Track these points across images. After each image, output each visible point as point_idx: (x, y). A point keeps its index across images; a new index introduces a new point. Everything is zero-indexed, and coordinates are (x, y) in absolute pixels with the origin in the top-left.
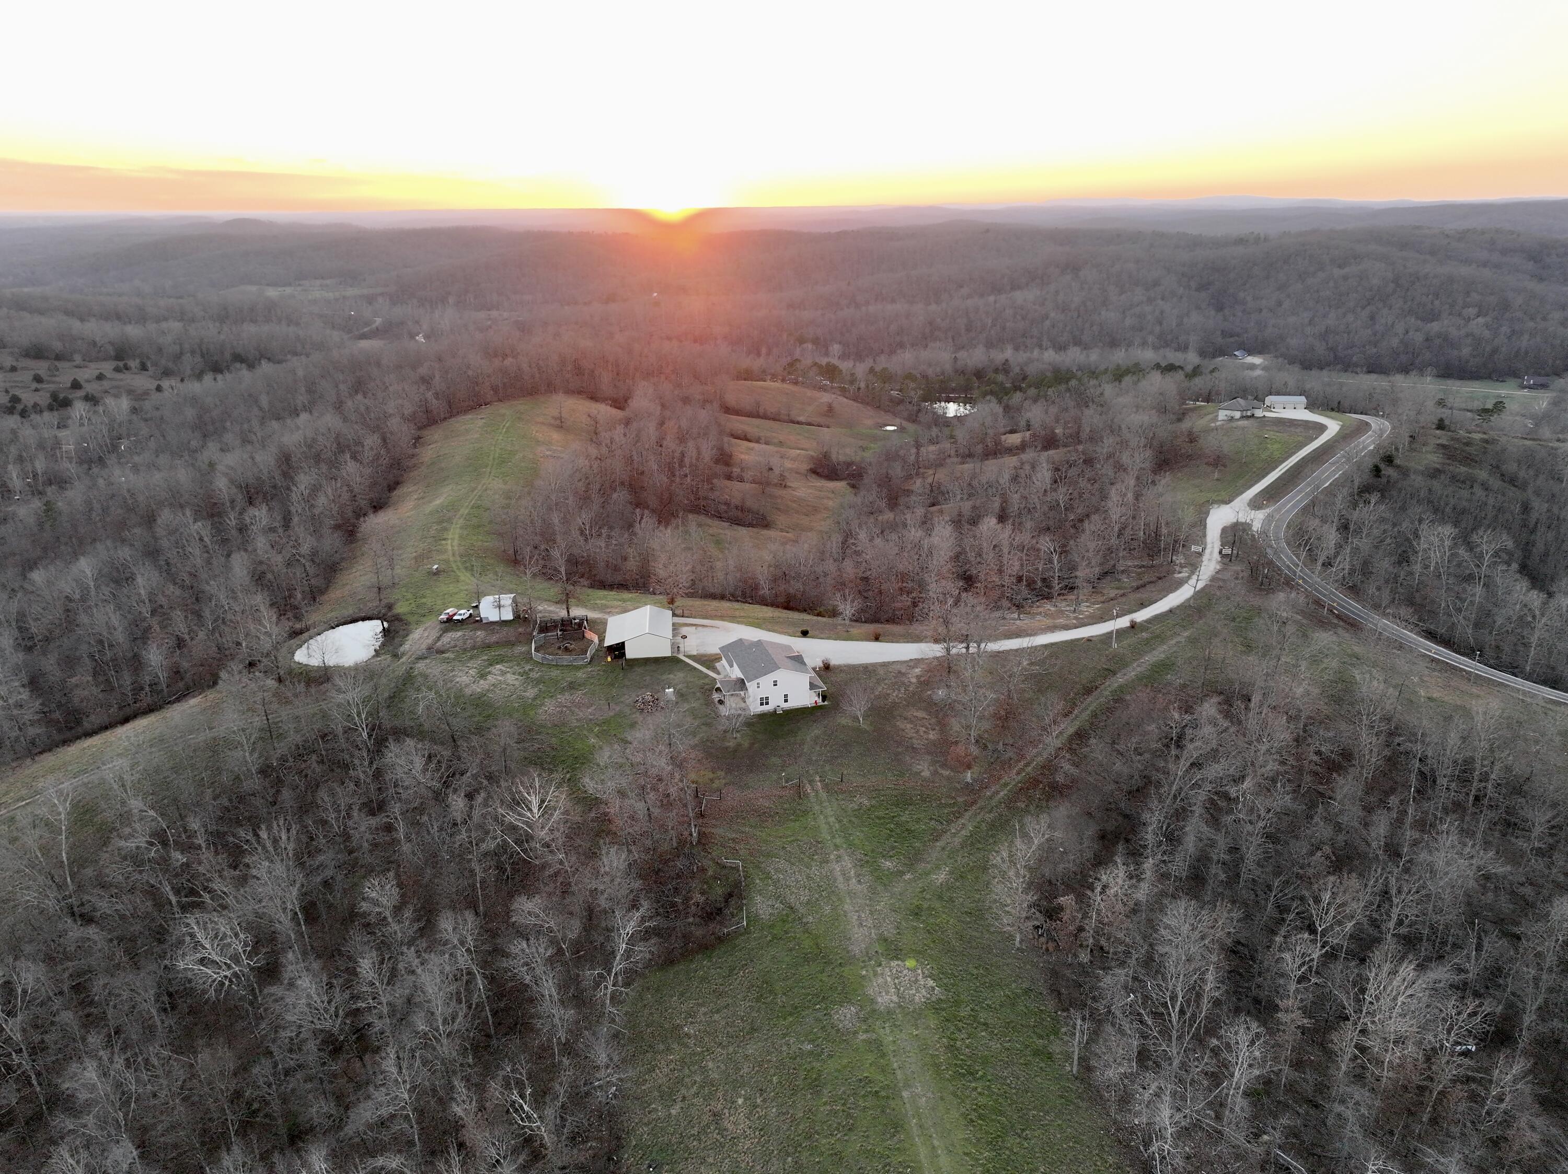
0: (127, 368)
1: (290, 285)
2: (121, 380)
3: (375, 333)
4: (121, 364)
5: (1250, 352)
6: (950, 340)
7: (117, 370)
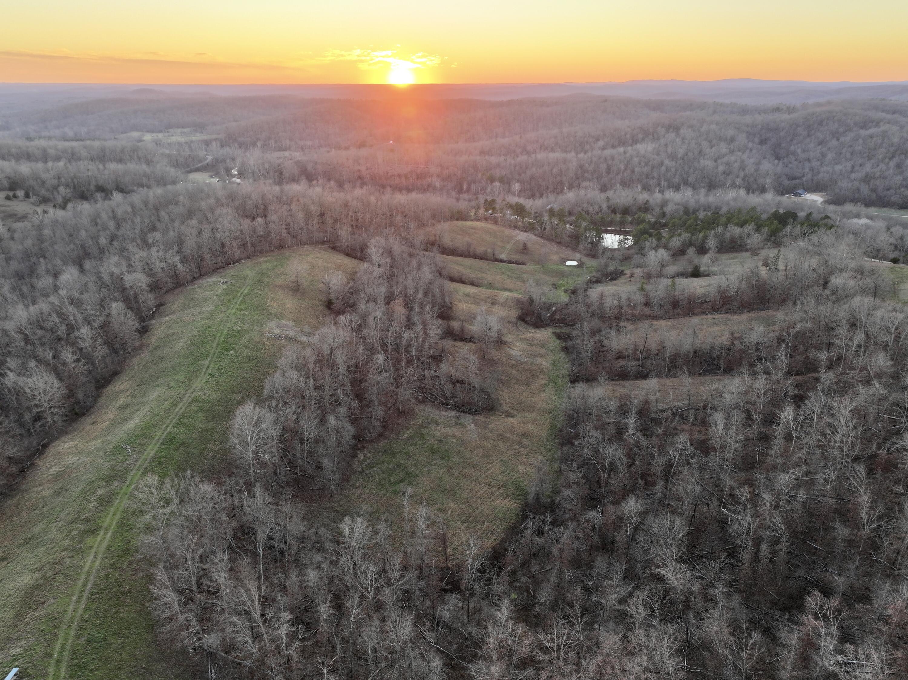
0: (15, 196)
1: (160, 131)
2: (9, 206)
3: (206, 168)
4: (11, 194)
5: (809, 190)
6: (596, 180)
7: (8, 198)
